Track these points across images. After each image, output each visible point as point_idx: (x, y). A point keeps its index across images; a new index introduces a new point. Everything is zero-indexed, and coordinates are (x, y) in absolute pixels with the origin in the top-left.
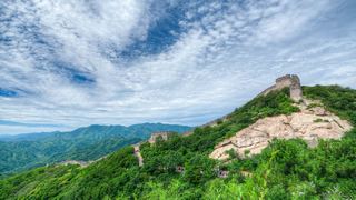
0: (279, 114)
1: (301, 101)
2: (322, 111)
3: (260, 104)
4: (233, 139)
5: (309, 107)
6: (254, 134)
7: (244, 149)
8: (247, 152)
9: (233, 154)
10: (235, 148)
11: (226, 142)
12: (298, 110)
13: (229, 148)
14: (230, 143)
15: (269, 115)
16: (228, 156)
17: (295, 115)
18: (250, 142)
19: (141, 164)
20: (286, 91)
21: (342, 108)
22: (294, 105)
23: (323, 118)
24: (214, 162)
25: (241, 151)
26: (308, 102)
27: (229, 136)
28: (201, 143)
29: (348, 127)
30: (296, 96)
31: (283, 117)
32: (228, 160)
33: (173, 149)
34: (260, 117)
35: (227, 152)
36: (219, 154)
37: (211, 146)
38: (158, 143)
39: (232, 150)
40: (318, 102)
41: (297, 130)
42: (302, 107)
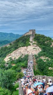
0: (25, 46)
4: (11, 54)
6: (17, 52)
7: (14, 57)
9: (11, 59)
15: (22, 46)
16: (9, 60)
17: (29, 47)
22: (30, 43)
23: (35, 48)
26: (33, 42)
29: (41, 50)
30: (31, 39)
32: (9, 61)
34: (20, 47)
35: (9, 58)
36: (7, 59)
37: (5, 56)
39: (11, 57)
40: (36, 42)
41: (28, 52)
42: (31, 44)
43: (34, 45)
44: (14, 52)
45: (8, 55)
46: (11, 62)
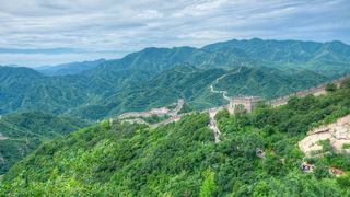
4: (331, 126)
8: (345, 146)
9: (327, 145)
10: (332, 139)
11: (322, 128)
13: (324, 137)
14: (327, 131)
16: (320, 148)
19: (217, 141)
24: (300, 155)
25: (338, 145)
27: (328, 123)
28: (292, 125)
32: (320, 152)
33: (257, 126)
35: (321, 142)
36: (309, 144)
37: (303, 131)
39: (328, 140)
44: (343, 120)
45: (316, 130)
46: (329, 158)
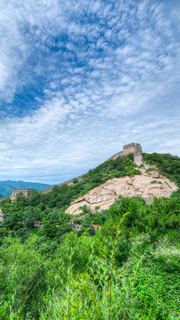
0: (124, 176)
1: (142, 166)
2: (157, 174)
3: (110, 166)
4: (86, 196)
5: (148, 171)
6: (104, 192)
7: (95, 205)
8: (97, 208)
9: (86, 210)
10: (88, 205)
12: (139, 173)
13: (82, 204)
14: (84, 200)
15: (117, 177)
16: (81, 211)
17: (137, 177)
18: (101, 200)
20: (131, 157)
21: (171, 172)
22: (137, 168)
23: (158, 180)
24: (69, 217)
25: (92, 207)
26: (147, 167)
27: (84, 194)
28: (59, 200)
29: (175, 188)
30: (138, 161)
31: (127, 178)
32: (81, 215)
33: (33, 205)
34: (110, 178)
35: (81, 208)
36: (74, 210)
37: (67, 204)
38: (19, 199)
39: (85, 206)
40: (154, 167)
41: (137, 190)
42: (142, 171)
43: (151, 172)
45: (77, 200)
